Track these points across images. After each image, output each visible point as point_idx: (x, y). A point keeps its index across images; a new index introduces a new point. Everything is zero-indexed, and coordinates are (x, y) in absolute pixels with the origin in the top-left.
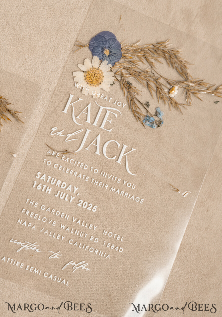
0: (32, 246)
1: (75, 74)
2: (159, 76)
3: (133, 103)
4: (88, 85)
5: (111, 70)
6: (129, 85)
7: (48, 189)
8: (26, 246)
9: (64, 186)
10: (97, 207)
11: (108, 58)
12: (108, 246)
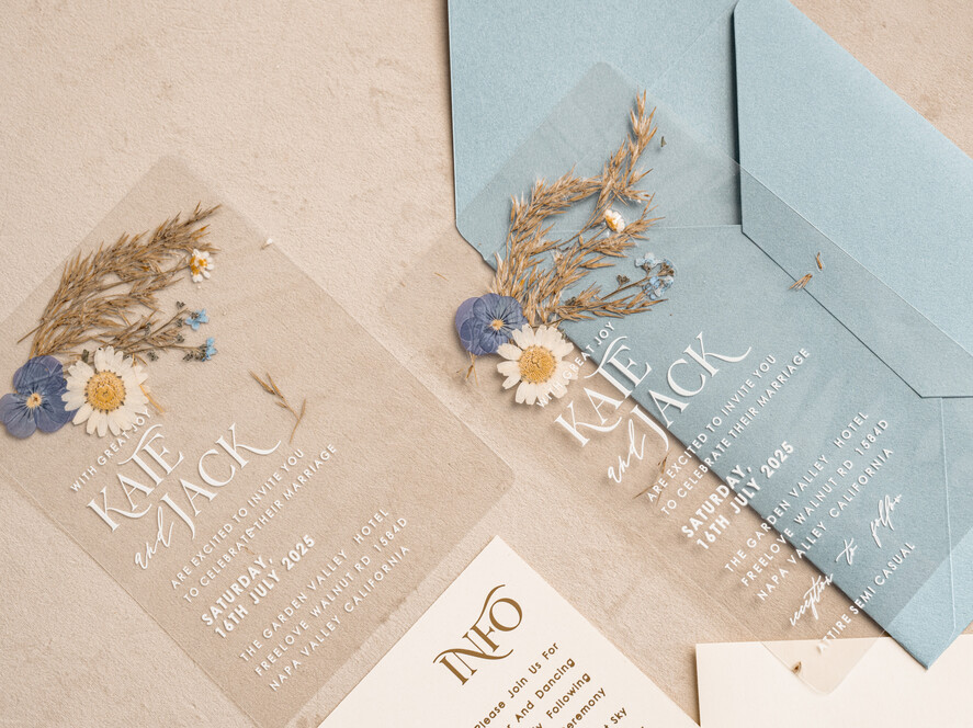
1: (519, 400)
2: (576, 240)
3: (610, 308)
5: (535, 328)
6: (573, 303)
7: (720, 523)
8: (812, 600)
9: (724, 491)
10: (785, 443)
11: (510, 326)
12: (867, 446)
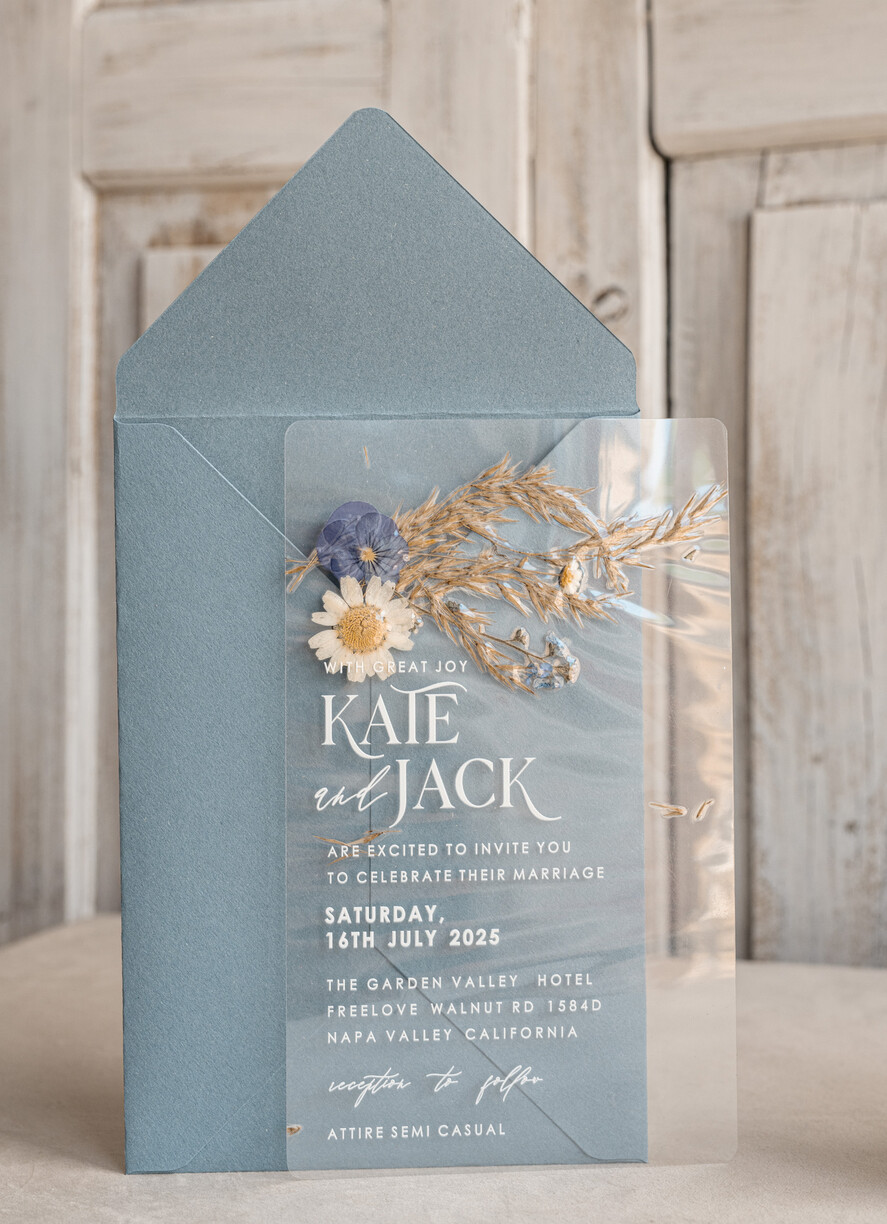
0: (385, 1080)
1: (313, 643)
4: (357, 655)
5: (397, 595)
6: (453, 610)
7: (365, 938)
8: (369, 1086)
9: (399, 915)
10: (497, 930)
12: (562, 1008)
